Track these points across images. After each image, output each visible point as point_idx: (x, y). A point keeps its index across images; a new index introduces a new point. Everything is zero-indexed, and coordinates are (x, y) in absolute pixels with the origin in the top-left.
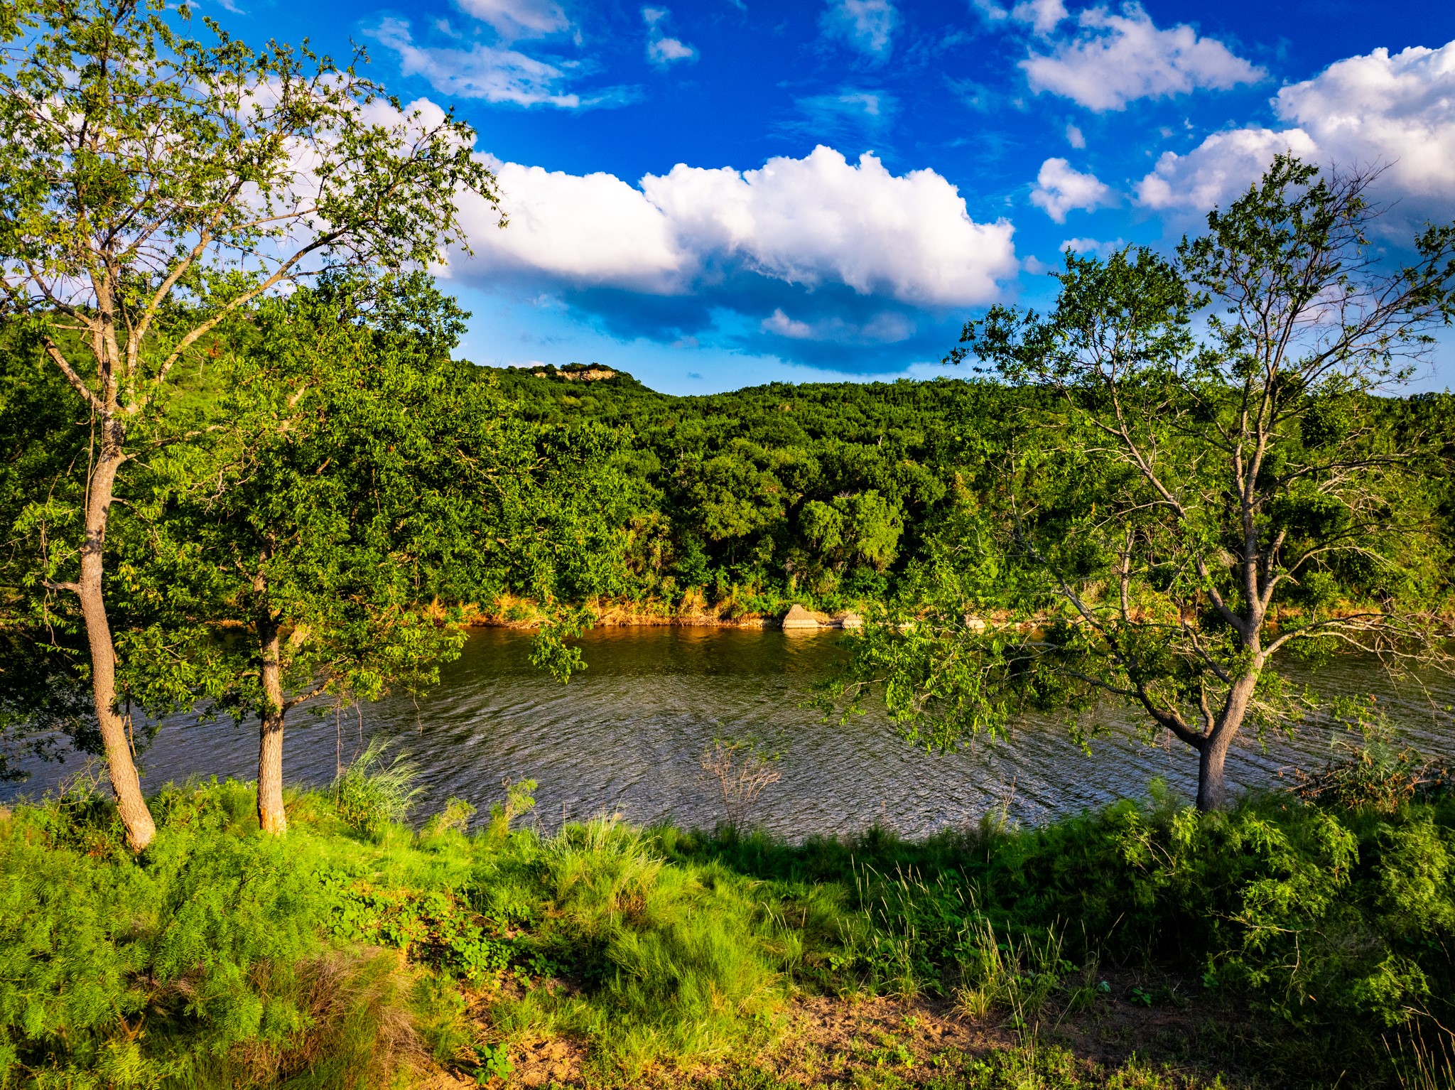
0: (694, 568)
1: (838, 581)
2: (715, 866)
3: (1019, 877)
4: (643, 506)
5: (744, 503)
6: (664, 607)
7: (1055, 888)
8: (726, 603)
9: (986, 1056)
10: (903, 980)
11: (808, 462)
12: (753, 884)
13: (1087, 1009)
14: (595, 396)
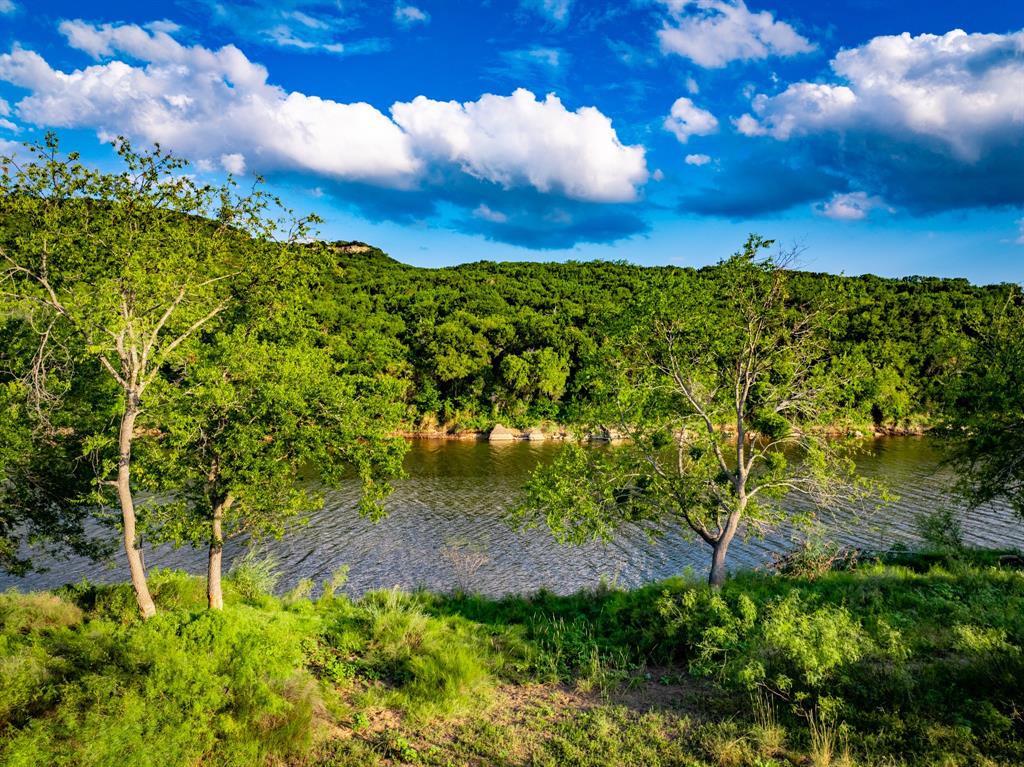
0: (428, 400)
1: (526, 408)
2: (456, 617)
3: (613, 620)
4: (395, 357)
5: (463, 355)
6: (409, 426)
7: (631, 626)
8: (452, 423)
9: (588, 710)
10: (551, 676)
11: (507, 328)
12: (476, 626)
13: (638, 687)
14: (356, 266)
